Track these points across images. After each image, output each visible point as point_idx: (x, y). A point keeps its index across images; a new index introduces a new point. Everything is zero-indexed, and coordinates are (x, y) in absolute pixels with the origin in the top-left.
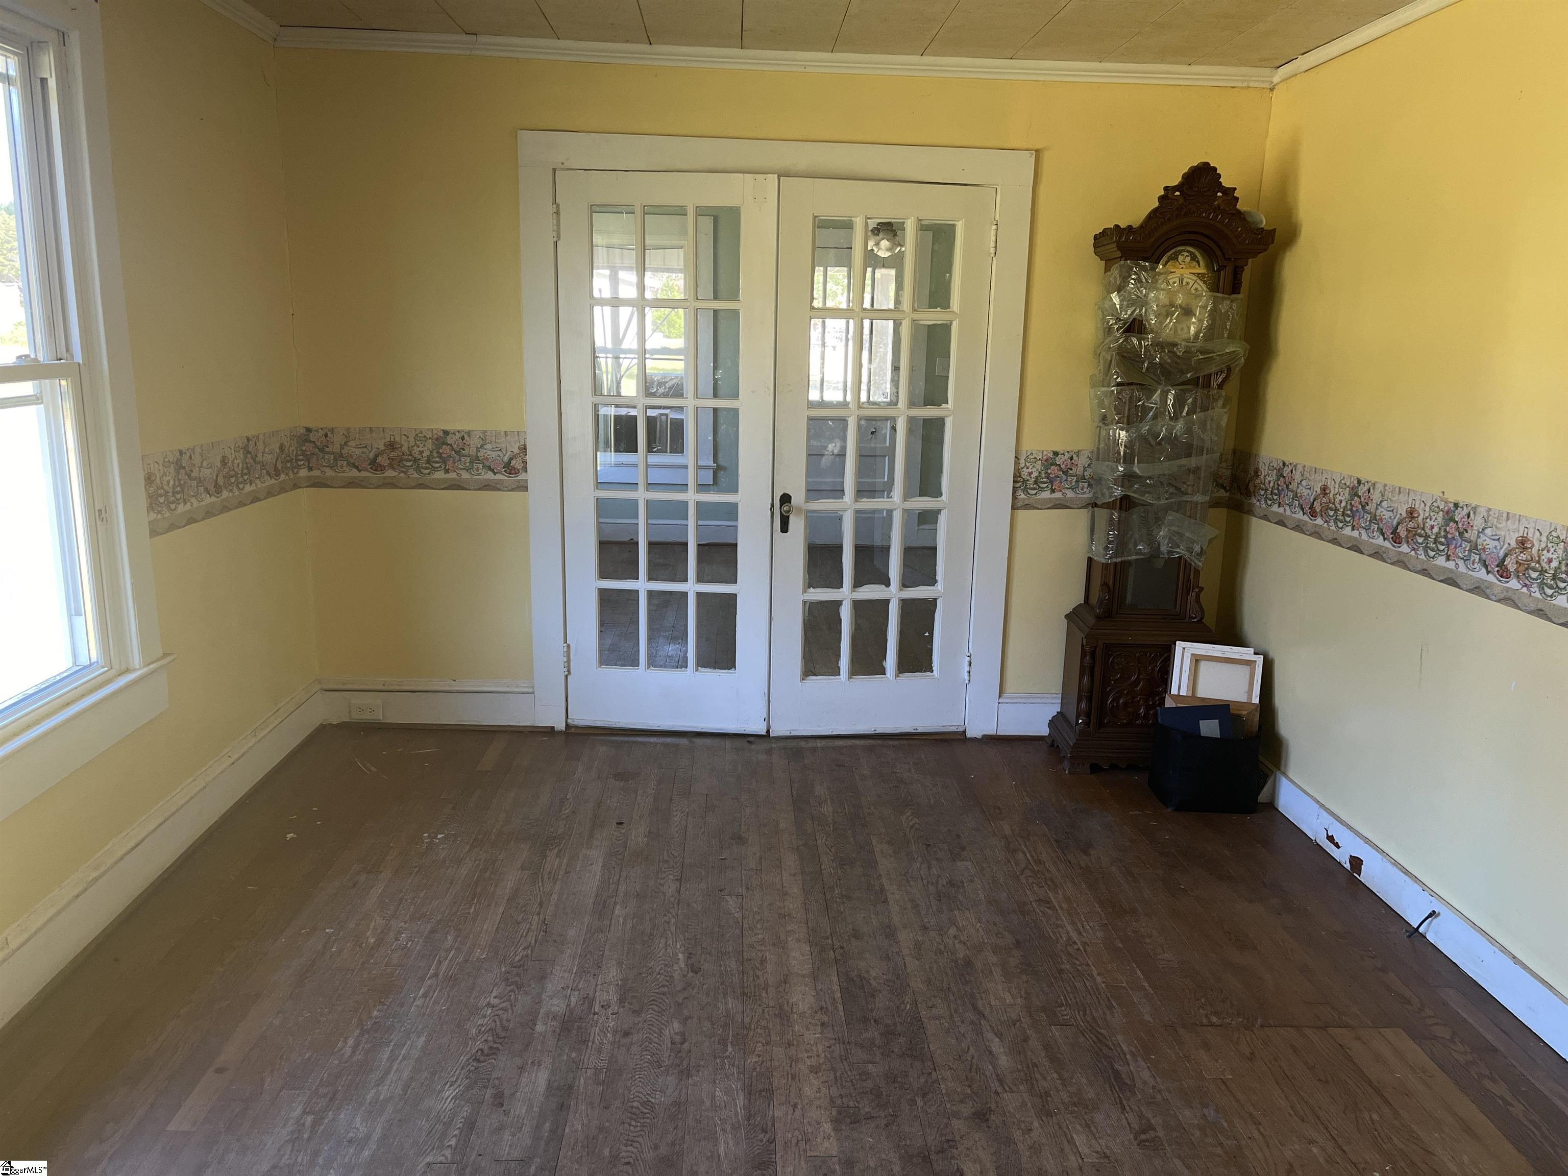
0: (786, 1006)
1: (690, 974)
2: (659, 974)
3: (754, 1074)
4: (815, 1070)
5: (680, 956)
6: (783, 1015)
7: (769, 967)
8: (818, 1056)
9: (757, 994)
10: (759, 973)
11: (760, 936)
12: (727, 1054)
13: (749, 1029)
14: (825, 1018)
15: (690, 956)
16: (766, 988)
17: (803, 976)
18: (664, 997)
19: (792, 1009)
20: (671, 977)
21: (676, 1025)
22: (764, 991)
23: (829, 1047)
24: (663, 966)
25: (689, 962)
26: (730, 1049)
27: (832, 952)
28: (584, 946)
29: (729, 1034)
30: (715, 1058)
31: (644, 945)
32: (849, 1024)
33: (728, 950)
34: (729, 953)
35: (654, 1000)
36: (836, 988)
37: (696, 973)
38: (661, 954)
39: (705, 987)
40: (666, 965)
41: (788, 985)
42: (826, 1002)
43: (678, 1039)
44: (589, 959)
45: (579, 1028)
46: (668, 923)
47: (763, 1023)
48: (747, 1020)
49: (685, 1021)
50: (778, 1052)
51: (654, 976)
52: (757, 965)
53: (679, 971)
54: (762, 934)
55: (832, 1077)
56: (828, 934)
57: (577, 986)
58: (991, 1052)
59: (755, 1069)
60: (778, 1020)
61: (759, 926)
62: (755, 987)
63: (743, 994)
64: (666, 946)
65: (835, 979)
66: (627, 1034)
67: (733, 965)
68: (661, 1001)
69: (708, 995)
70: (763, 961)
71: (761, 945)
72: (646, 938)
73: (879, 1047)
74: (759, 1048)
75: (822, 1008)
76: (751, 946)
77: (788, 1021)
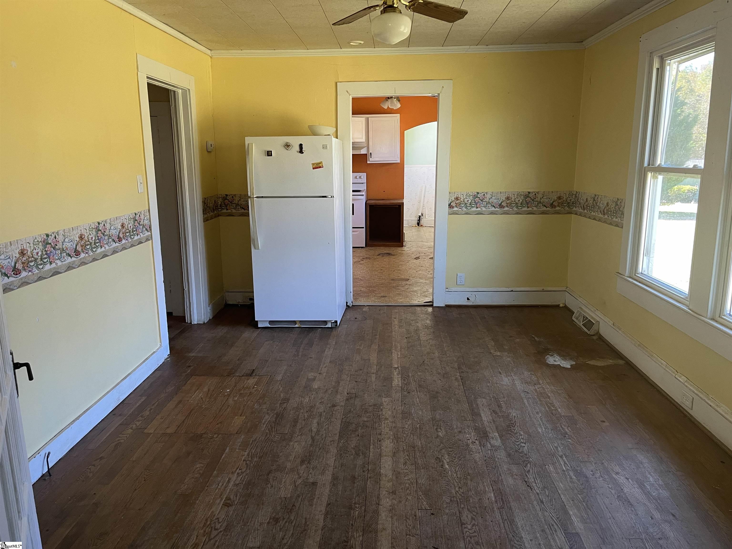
0: (395, 442)
1: (440, 457)
2: (455, 457)
3: (408, 418)
4: (386, 419)
5: (447, 466)
6: (397, 438)
7: (402, 460)
8: (384, 423)
9: (408, 447)
10: (407, 457)
11: (406, 478)
12: (419, 425)
13: (411, 433)
14: (379, 437)
15: (442, 466)
16: (403, 451)
17: (386, 456)
18: (450, 446)
19: (393, 441)
20: (449, 456)
21: (440, 434)
22: (405, 449)
23: (380, 426)
24: (454, 461)
25: (442, 463)
26: (418, 426)
27: (369, 468)
28: (499, 473)
29: (419, 431)
30: (423, 423)
31: (468, 473)
32: (369, 435)
33: (423, 470)
34: (423, 468)
35: (453, 445)
36: (372, 450)
37: (437, 457)
38: (457, 468)
39: (432, 451)
40: (453, 462)
41: (394, 451)
42: (378, 444)
43: (439, 430)
44: (492, 465)
45: (480, 434)
46: (459, 488)
47: (405, 435)
48: (412, 436)
49: (438, 436)
50: (399, 425)
51: (457, 456)
52: (408, 462)
53: (446, 458)
54: (405, 480)
55: (380, 417)
56: (369, 480)
57: (491, 451)
58: (318, 424)
59: (408, 420)
60: (399, 436)
61: (407, 485)
62: (409, 451)
63: (414, 448)
64: (456, 473)
65: (371, 454)
66: (460, 432)
67: (419, 462)
68: (450, 445)
69: (430, 447)
70: (405, 464)
71: (406, 473)
72: (469, 477)
73: (361, 426)
74: (406, 427)
75: (380, 441)
76: (412, 473)
77: (395, 436)
